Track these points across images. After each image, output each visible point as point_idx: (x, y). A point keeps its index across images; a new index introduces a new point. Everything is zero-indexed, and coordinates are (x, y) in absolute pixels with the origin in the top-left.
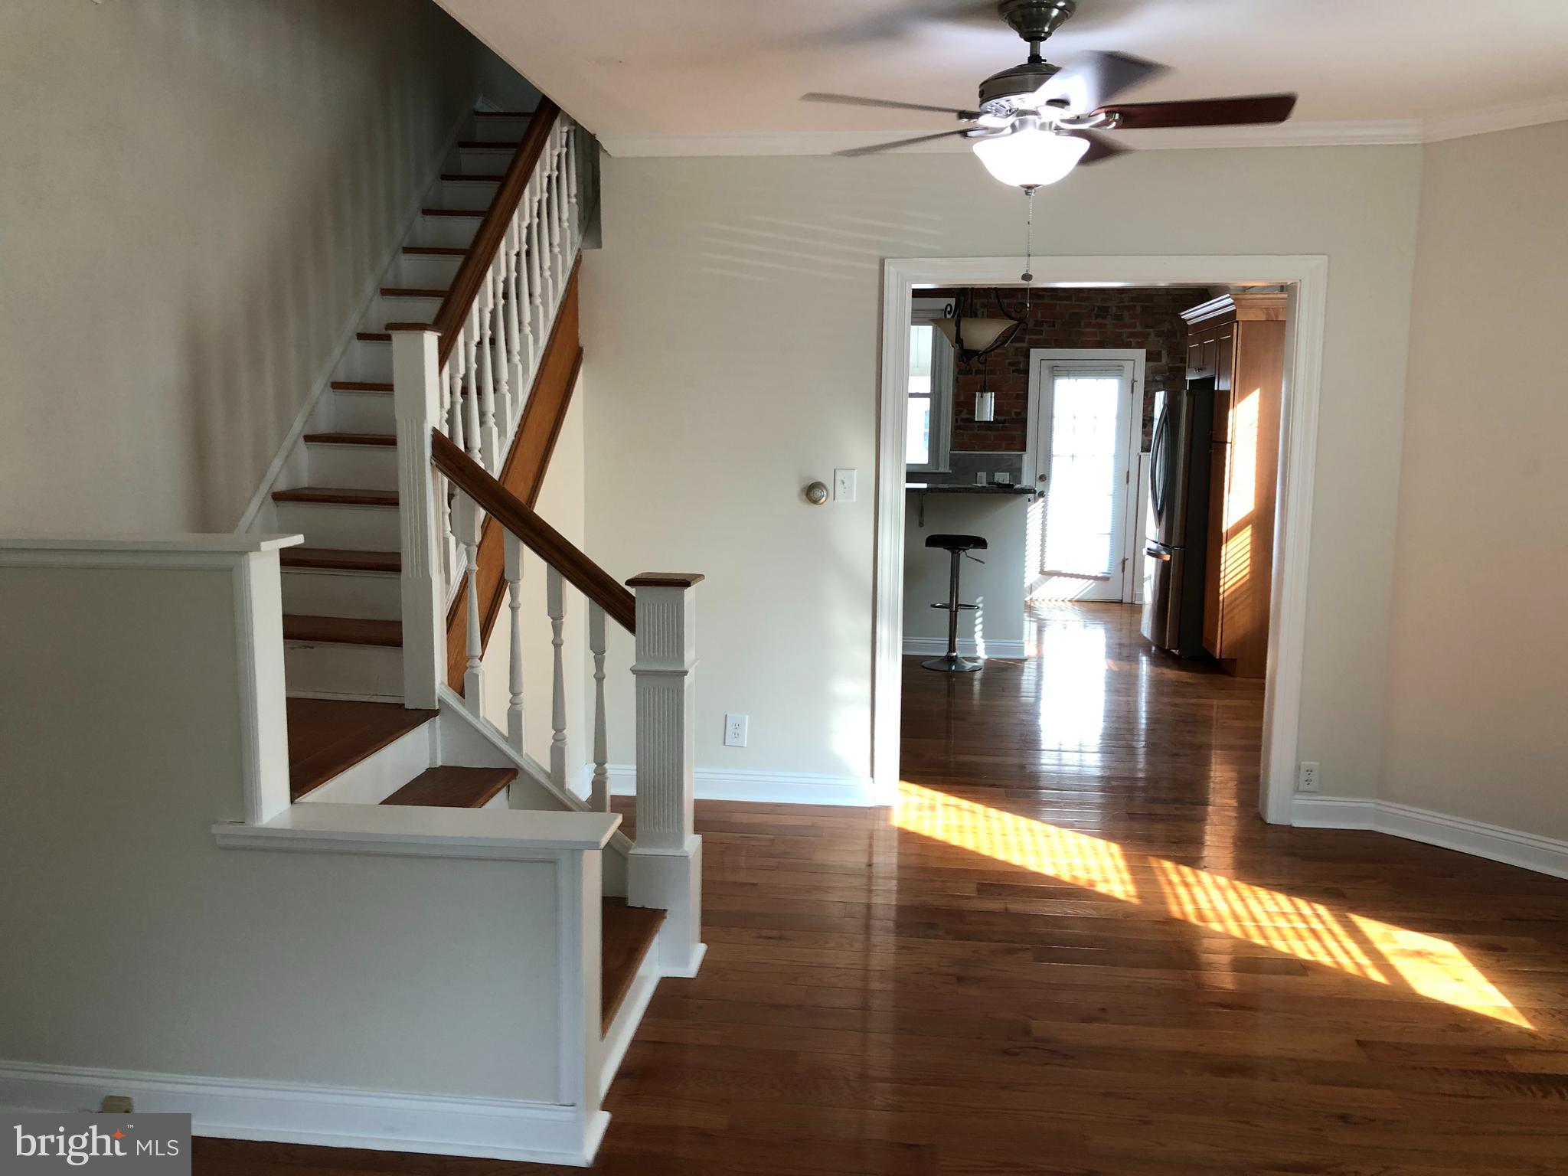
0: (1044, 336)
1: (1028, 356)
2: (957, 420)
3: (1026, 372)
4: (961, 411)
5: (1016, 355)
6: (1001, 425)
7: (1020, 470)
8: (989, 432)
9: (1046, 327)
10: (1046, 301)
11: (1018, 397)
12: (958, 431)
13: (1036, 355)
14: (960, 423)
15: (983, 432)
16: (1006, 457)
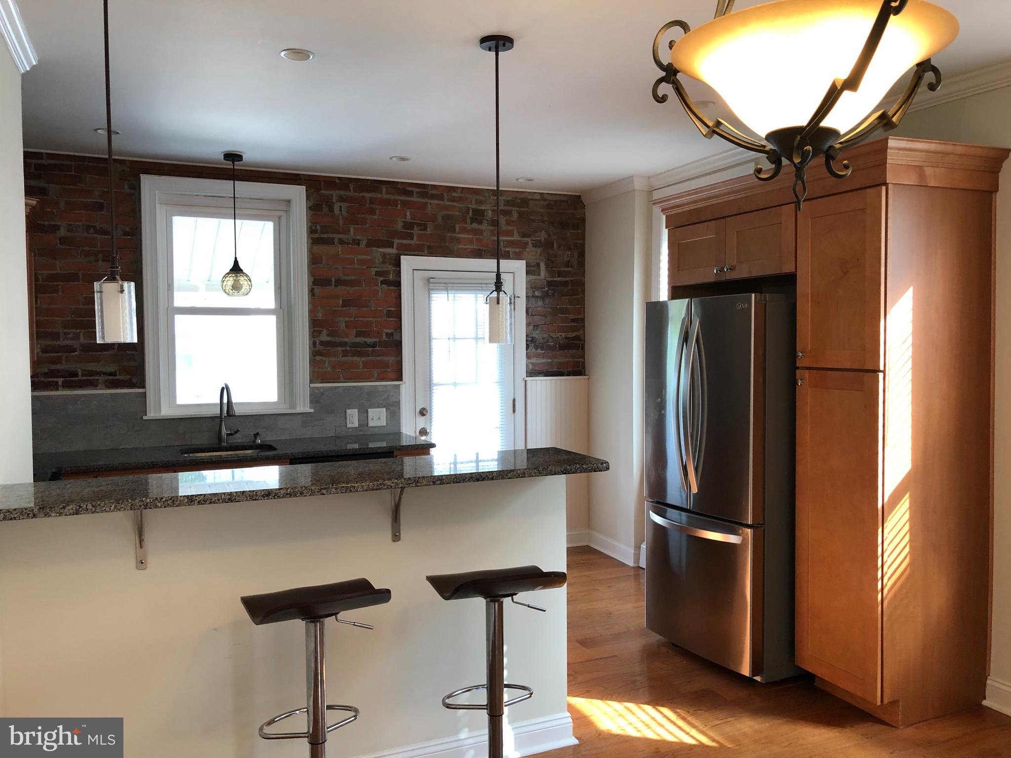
0: (415, 241)
1: (398, 264)
2: (314, 343)
3: (398, 284)
4: (320, 332)
5: (384, 262)
6: (370, 349)
7: (397, 404)
8: (356, 359)
9: (416, 231)
10: (415, 199)
11: (389, 314)
12: (318, 358)
13: (408, 263)
14: (319, 347)
15: (349, 359)
16: (381, 389)
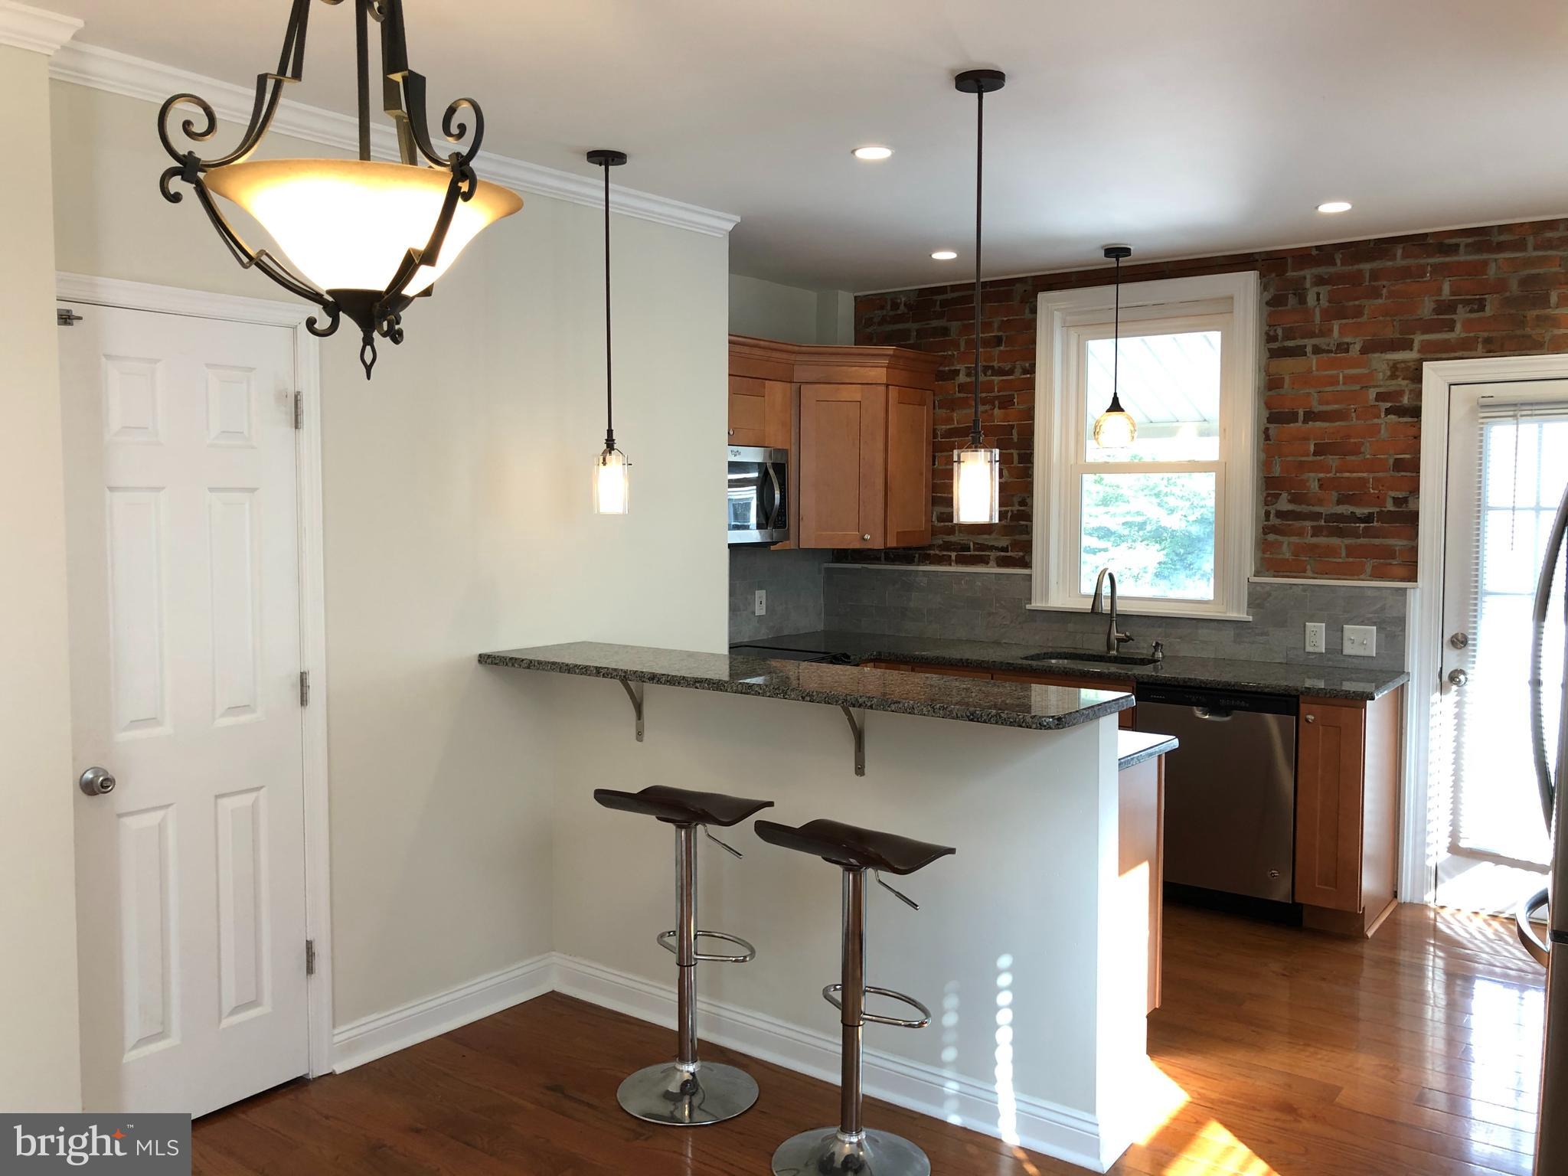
0: (1459, 332)
1: (1417, 377)
2: (1267, 514)
3: (1416, 412)
4: (1277, 496)
5: (1393, 376)
6: (1362, 525)
7: (1401, 622)
8: (1335, 541)
9: (1461, 315)
10: (1462, 257)
11: (1399, 465)
12: (1271, 537)
13: (1436, 375)
14: (1274, 521)
15: (1322, 540)
16: (1369, 593)
